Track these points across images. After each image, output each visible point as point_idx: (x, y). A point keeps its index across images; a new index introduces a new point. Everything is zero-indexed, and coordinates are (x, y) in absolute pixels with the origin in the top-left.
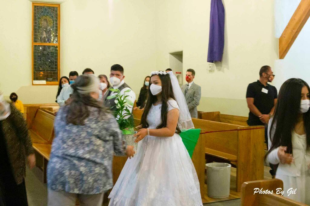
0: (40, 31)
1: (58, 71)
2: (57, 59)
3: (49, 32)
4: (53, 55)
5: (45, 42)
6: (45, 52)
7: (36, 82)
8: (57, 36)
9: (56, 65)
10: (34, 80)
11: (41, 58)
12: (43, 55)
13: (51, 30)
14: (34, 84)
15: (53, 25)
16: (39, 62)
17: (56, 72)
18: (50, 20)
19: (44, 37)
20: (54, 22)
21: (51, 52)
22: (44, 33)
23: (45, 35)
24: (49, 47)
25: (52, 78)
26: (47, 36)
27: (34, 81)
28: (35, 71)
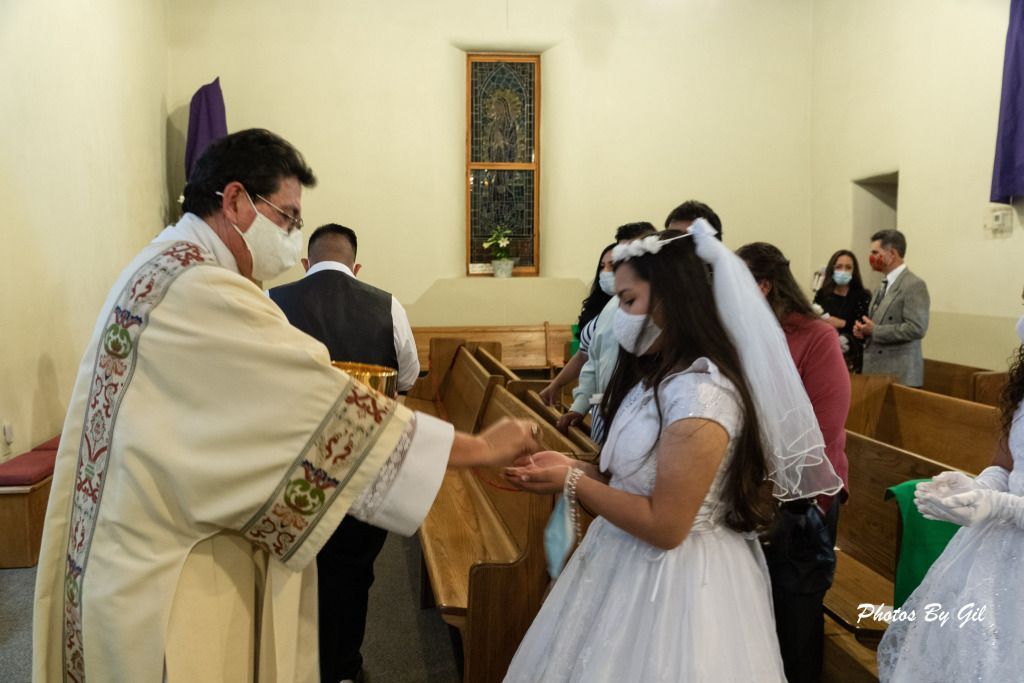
0: (488, 131)
1: (535, 239)
2: (531, 206)
3: (510, 134)
4: (523, 195)
5: (499, 159)
6: (502, 189)
7: (477, 268)
8: (532, 142)
9: (531, 222)
10: (472, 262)
11: (489, 204)
12: (496, 196)
13: (517, 128)
14: (471, 272)
15: (523, 112)
16: (486, 215)
17: (529, 240)
18: (513, 100)
19: (499, 147)
20: (524, 106)
21: (517, 188)
22: (499, 135)
23: (500, 142)
24: (511, 173)
25: (517, 256)
26: (505, 145)
27: (471, 266)
28: (475, 240)
